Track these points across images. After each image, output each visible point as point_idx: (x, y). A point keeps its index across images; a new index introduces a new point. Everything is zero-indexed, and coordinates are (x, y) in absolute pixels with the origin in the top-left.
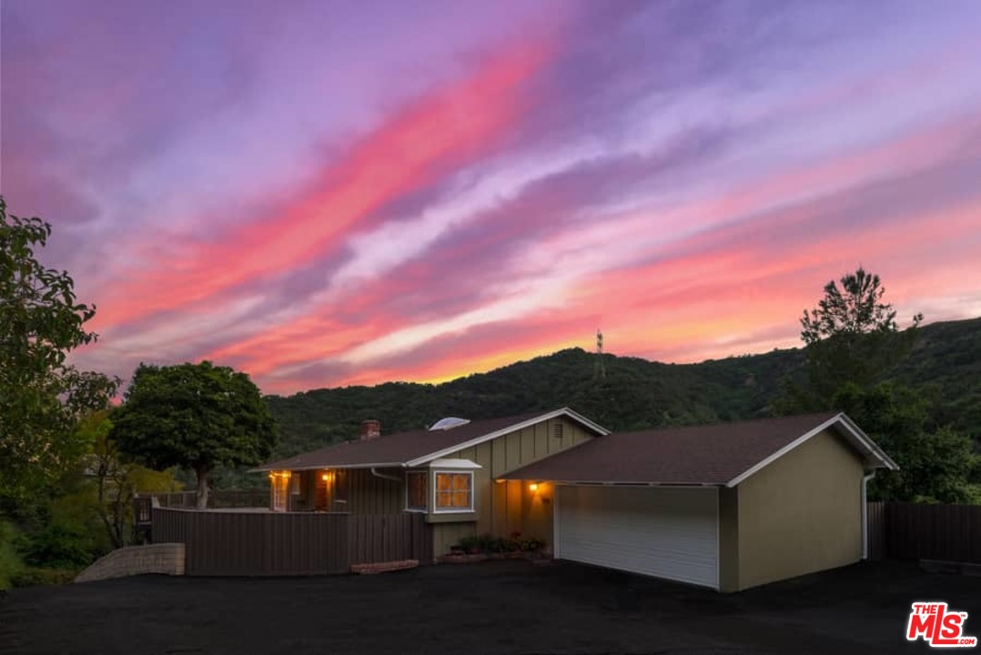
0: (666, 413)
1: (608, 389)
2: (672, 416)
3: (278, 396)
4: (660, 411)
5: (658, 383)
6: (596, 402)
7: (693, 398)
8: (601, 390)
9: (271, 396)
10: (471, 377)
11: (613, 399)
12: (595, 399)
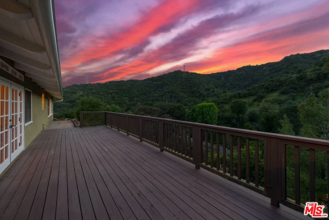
1: (186, 80)
2: (203, 86)
5: (200, 79)
7: (209, 83)
12: (183, 82)
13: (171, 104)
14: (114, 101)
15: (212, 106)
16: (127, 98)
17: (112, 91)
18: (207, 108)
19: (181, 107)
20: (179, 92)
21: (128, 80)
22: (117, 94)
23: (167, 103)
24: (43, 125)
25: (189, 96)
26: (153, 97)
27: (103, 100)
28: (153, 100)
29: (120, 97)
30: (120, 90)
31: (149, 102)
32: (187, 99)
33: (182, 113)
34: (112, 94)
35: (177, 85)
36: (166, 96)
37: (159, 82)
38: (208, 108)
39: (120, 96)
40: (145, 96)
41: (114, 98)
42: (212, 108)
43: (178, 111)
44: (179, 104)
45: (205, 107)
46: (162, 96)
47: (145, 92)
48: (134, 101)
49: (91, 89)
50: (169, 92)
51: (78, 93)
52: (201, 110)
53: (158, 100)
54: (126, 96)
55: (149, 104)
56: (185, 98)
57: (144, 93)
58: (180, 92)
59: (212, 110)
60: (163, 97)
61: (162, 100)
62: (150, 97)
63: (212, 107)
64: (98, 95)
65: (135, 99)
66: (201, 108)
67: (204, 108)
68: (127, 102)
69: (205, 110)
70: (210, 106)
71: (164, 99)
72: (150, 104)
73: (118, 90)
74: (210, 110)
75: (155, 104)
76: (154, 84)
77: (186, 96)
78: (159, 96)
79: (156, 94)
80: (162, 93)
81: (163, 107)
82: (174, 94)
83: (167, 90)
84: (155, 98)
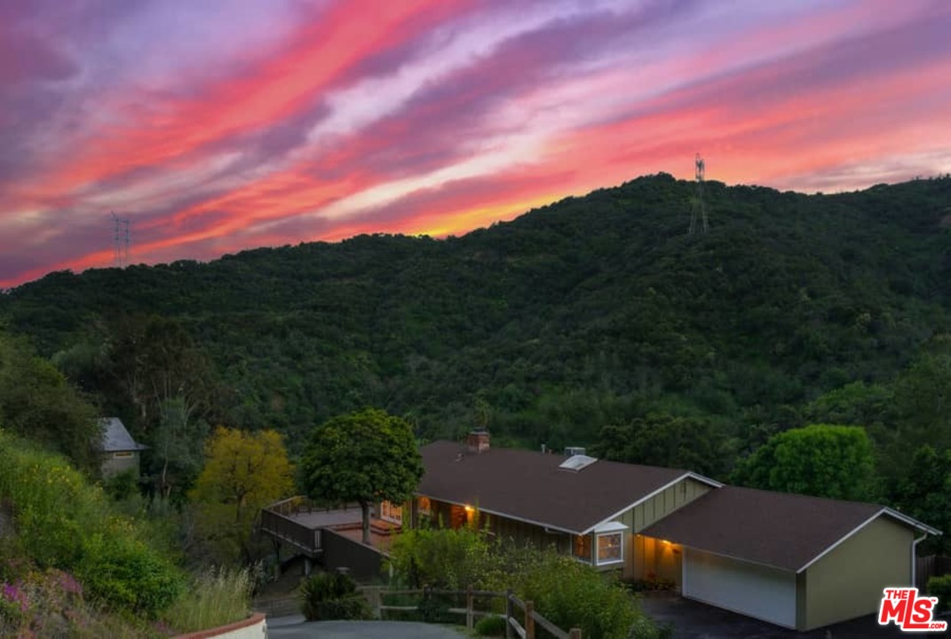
0: (802, 290)
1: (711, 252)
2: (812, 295)
3: (194, 262)
4: (794, 286)
6: (691, 274)
8: (703, 253)
9: (183, 261)
11: (719, 269)
12: (689, 269)
14: (302, 373)
15: (853, 440)
16: (364, 355)
18: (828, 451)
20: (676, 329)
22: (311, 334)
23: (609, 397)
25: (733, 356)
27: (247, 372)
28: (529, 380)
29: (330, 352)
31: (511, 388)
32: (721, 376)
34: (283, 335)
35: (656, 287)
36: (602, 355)
38: (834, 447)
39: (327, 346)
41: (298, 357)
42: (852, 449)
45: (822, 444)
46: (578, 355)
50: (615, 334)
51: (87, 322)
52: (803, 458)
53: (560, 379)
54: (358, 345)
55: (510, 397)
56: (708, 364)
58: (680, 329)
59: (853, 459)
60: (586, 359)
61: (581, 380)
63: (850, 448)
64: (214, 339)
66: (801, 452)
67: (818, 451)
69: (818, 457)
70: (843, 442)
71: (588, 371)
72: (515, 399)
73: (315, 308)
74: (843, 458)
75: (545, 402)
77: (711, 355)
78: (564, 357)
79: (537, 337)
80: (576, 338)
81: (608, 429)
82: (645, 344)
83: (603, 323)
84: (539, 367)
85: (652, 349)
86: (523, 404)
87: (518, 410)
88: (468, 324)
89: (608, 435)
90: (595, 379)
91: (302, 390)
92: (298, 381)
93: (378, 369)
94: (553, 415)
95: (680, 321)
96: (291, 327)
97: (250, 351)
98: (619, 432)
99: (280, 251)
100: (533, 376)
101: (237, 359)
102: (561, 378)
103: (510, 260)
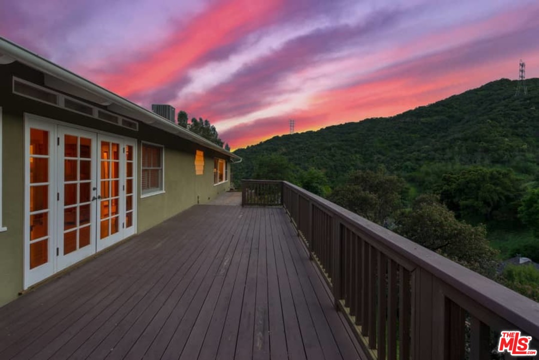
6: (514, 112)
10: (416, 109)
11: (533, 108)
13: (470, 167)
14: (334, 161)
16: (358, 156)
17: (330, 144)
19: (505, 175)
20: (502, 136)
21: (362, 121)
22: (340, 149)
23: (458, 166)
24: (198, 197)
26: (419, 151)
28: (417, 160)
29: (345, 155)
30: (346, 141)
31: (408, 163)
32: (530, 155)
33: (506, 193)
34: (330, 150)
35: (492, 119)
36: (456, 149)
37: (435, 118)
39: (345, 153)
40: (398, 151)
41: (334, 156)
43: (493, 187)
44: (498, 168)
46: (444, 149)
47: (397, 141)
48: (372, 161)
49: (297, 143)
50: (465, 139)
54: (356, 152)
55: (407, 167)
56: (522, 151)
57: (397, 146)
58: (505, 136)
60: (448, 150)
61: (443, 159)
62: (411, 152)
64: (307, 151)
65: (376, 157)
68: (358, 162)
71: (448, 156)
72: (409, 167)
73: (343, 141)
75: (424, 168)
76: (423, 123)
77: (525, 147)
78: (436, 150)
79: (427, 144)
80: (444, 142)
81: (445, 176)
82: (482, 143)
83: (459, 135)
84: (424, 155)
85: (485, 144)
86: (413, 169)
87: (411, 172)
88: (401, 143)
89: (445, 179)
90: (451, 159)
91: (333, 167)
92: (332, 163)
93: (363, 160)
94: (427, 174)
95: (504, 132)
96: (333, 147)
97: (318, 155)
98: (451, 178)
99: (338, 126)
100: (419, 158)
101: (313, 157)
102: (433, 159)
103: (422, 120)
